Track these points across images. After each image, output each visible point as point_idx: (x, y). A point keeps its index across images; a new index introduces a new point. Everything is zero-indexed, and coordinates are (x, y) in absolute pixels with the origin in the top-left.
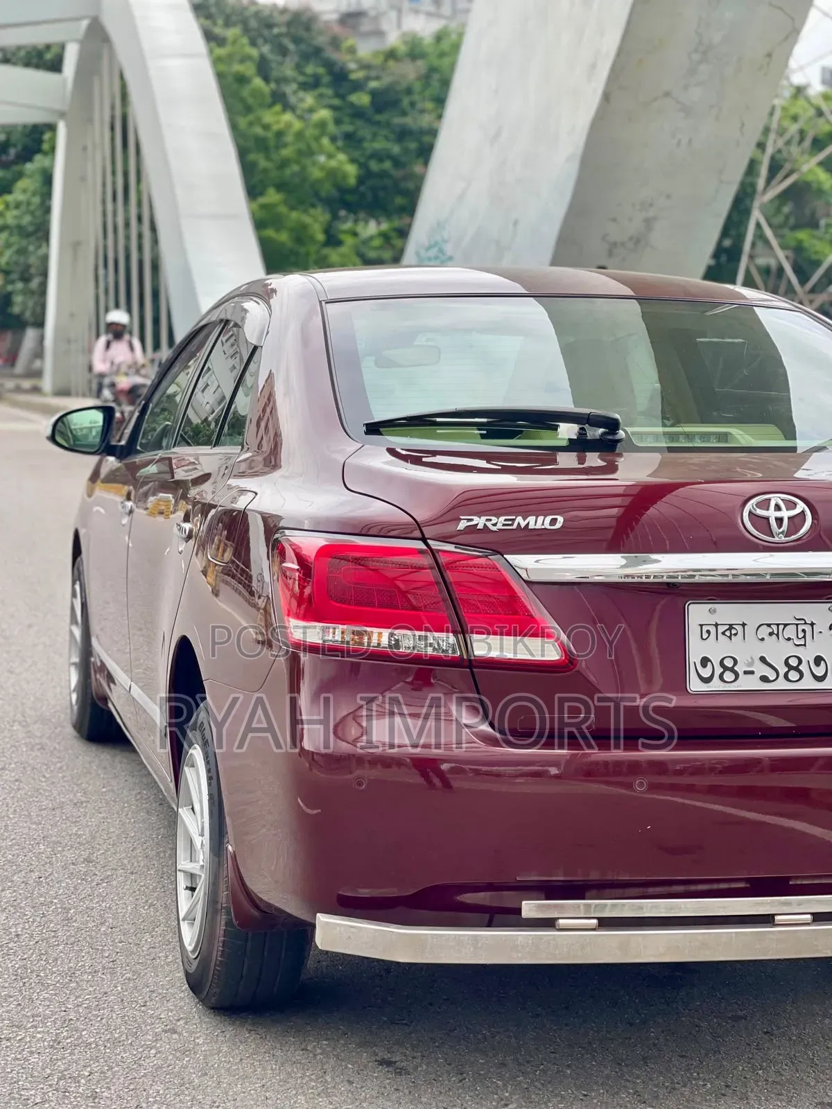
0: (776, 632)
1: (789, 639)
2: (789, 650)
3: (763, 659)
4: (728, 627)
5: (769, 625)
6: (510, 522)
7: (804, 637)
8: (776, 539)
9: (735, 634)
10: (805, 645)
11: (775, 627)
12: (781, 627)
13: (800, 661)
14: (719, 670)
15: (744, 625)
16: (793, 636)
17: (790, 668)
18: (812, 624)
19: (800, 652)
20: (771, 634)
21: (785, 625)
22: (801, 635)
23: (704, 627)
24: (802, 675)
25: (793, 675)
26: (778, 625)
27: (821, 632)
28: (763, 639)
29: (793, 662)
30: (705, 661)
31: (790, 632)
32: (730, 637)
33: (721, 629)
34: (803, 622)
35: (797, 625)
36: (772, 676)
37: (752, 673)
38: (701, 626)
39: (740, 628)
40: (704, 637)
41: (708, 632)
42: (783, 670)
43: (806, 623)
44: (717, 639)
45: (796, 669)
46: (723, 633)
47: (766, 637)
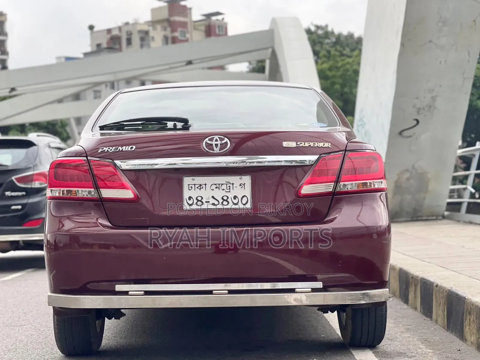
0: (218, 187)
1: (223, 190)
2: (224, 193)
3: (213, 197)
4: (199, 185)
5: (216, 184)
6: (116, 149)
7: (230, 189)
8: (215, 152)
9: (202, 188)
10: (230, 192)
11: (218, 185)
12: (220, 185)
13: (228, 198)
14: (195, 201)
15: (205, 184)
16: (225, 188)
17: (224, 200)
18: (233, 184)
19: (227, 194)
20: (216, 188)
21: (222, 184)
22: (228, 188)
23: (190, 185)
24: (228, 203)
25: (225, 203)
26: (219, 184)
27: (236, 187)
28: (213, 190)
29: (225, 198)
30: (190, 198)
31: (224, 187)
32: (200, 189)
33: (196, 186)
34: (229, 183)
35: (227, 184)
36: (216, 203)
37: (209, 202)
38: (189, 185)
39: (204, 186)
40: (190, 189)
41: (192, 187)
42: (221, 201)
43: (230, 184)
44: (195, 190)
45: (226, 201)
46: (197, 188)
47: (214, 189)
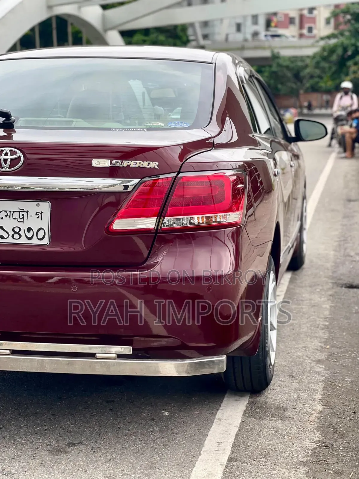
0: (9, 215)
1: (15, 219)
2: (15, 224)
3: (2, 228)
5: (6, 211)
7: (23, 218)
8: (4, 170)
10: (23, 222)
11: (8, 213)
12: (12, 213)
13: (20, 229)
16: (18, 217)
17: (15, 232)
18: (27, 212)
19: (20, 225)
20: (6, 216)
21: (14, 212)
22: (21, 217)
24: (20, 236)
25: (16, 236)
26: (10, 212)
27: (31, 216)
28: (2, 218)
29: (17, 230)
31: (16, 215)
35: (20, 212)
36: (6, 235)
42: (11, 233)
43: (24, 211)
45: (18, 233)
47: (4, 217)
